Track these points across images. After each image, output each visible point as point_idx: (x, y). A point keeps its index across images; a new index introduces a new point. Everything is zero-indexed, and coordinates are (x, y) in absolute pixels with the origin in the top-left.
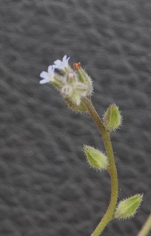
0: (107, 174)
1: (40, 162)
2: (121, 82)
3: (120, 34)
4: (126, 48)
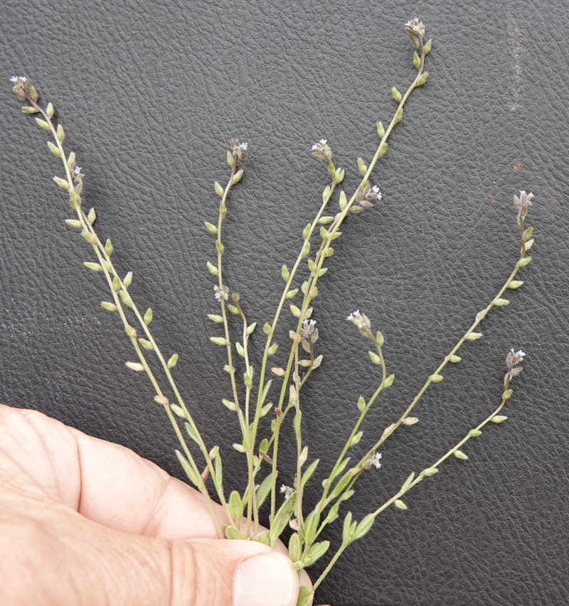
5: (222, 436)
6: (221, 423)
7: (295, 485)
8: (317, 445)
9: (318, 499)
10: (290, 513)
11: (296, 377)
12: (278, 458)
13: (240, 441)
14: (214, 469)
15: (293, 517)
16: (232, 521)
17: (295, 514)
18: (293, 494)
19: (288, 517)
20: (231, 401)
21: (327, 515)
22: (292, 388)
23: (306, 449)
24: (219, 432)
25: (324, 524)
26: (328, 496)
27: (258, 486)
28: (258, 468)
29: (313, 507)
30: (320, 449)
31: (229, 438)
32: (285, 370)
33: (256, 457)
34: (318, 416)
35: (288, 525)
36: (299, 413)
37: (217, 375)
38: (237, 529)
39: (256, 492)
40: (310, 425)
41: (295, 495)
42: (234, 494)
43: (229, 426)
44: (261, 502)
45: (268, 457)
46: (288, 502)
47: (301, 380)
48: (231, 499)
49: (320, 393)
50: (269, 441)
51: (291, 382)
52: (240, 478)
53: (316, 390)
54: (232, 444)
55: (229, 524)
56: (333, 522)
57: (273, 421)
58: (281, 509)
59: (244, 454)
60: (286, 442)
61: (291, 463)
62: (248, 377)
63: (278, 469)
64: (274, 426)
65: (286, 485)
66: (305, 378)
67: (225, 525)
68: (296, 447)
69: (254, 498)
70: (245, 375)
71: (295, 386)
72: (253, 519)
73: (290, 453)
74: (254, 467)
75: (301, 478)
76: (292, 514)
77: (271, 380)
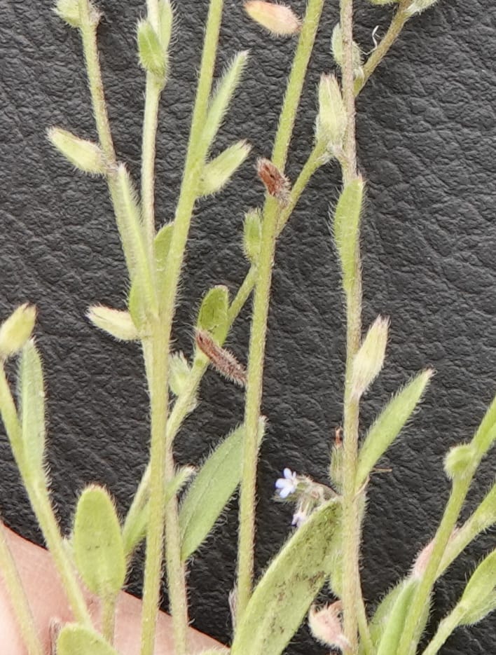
5: (44, 279)
6: (42, 226)
7: (334, 473)
8: (419, 317)
9: (423, 530)
10: (313, 581)
11: (343, 47)
12: (266, 366)
13: (116, 296)
14: (16, 399)
15: (326, 598)
16: (82, 606)
17: (334, 587)
18: (324, 505)
19: (306, 597)
20: (80, 136)
21: (458, 595)
22: (327, 85)
23: (380, 329)
24: (33, 261)
25: (446, 628)
26: (461, 521)
27: (188, 471)
28: (187, 402)
29: (403, 565)
30: (431, 336)
31: (73, 289)
32: (300, 12)
33: (180, 361)
34: (425, 202)
35: (304, 629)
36: (354, 185)
37: (27, 34)
38: (101, 637)
39: (180, 497)
40: (395, 239)
41: (334, 509)
42: (94, 497)
43: (72, 239)
44: (197, 537)
45: (229, 357)
46: (308, 537)
47: (365, 59)
48: (78, 520)
49: (437, 111)
50: (233, 294)
51: (323, 63)
52: (112, 447)
53: (421, 102)
54: (82, 309)
55: (68, 617)
56: (480, 625)
57: (251, 217)
58: (275, 564)
59: (132, 350)
60: (295, 304)
61: (317, 387)
62: (152, 36)
63: (264, 411)
64: (254, 235)
65: (297, 470)
66: (379, 52)
67: (56, 620)
68: (339, 326)
69: (172, 517)
70: (141, 27)
71: (339, 79)
72: (164, 605)
73: (313, 350)
74: (172, 397)
75: (361, 439)
76: (319, 585)
77: (241, 58)
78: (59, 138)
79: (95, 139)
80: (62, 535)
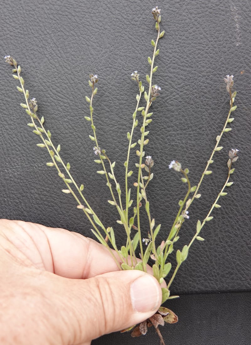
0: (187, 183)
1: (175, 181)
2: (193, 161)
3: (192, 149)
4: (193, 153)
13: (119, 219)
17: (153, 252)
19: (149, 254)
22: (142, 191)
23: (153, 220)
27: (132, 240)
33: (128, 227)
35: (150, 258)
36: (147, 203)
38: (127, 265)
41: (151, 243)
44: (135, 248)
45: (135, 226)
47: (145, 186)
54: (116, 221)
58: (146, 251)
59: (123, 225)
71: (143, 189)
72: (133, 255)
74: (128, 231)
75: (153, 234)
76: (150, 252)
77: (130, 189)
78: (109, 201)
79: (113, 201)
80: (118, 250)
